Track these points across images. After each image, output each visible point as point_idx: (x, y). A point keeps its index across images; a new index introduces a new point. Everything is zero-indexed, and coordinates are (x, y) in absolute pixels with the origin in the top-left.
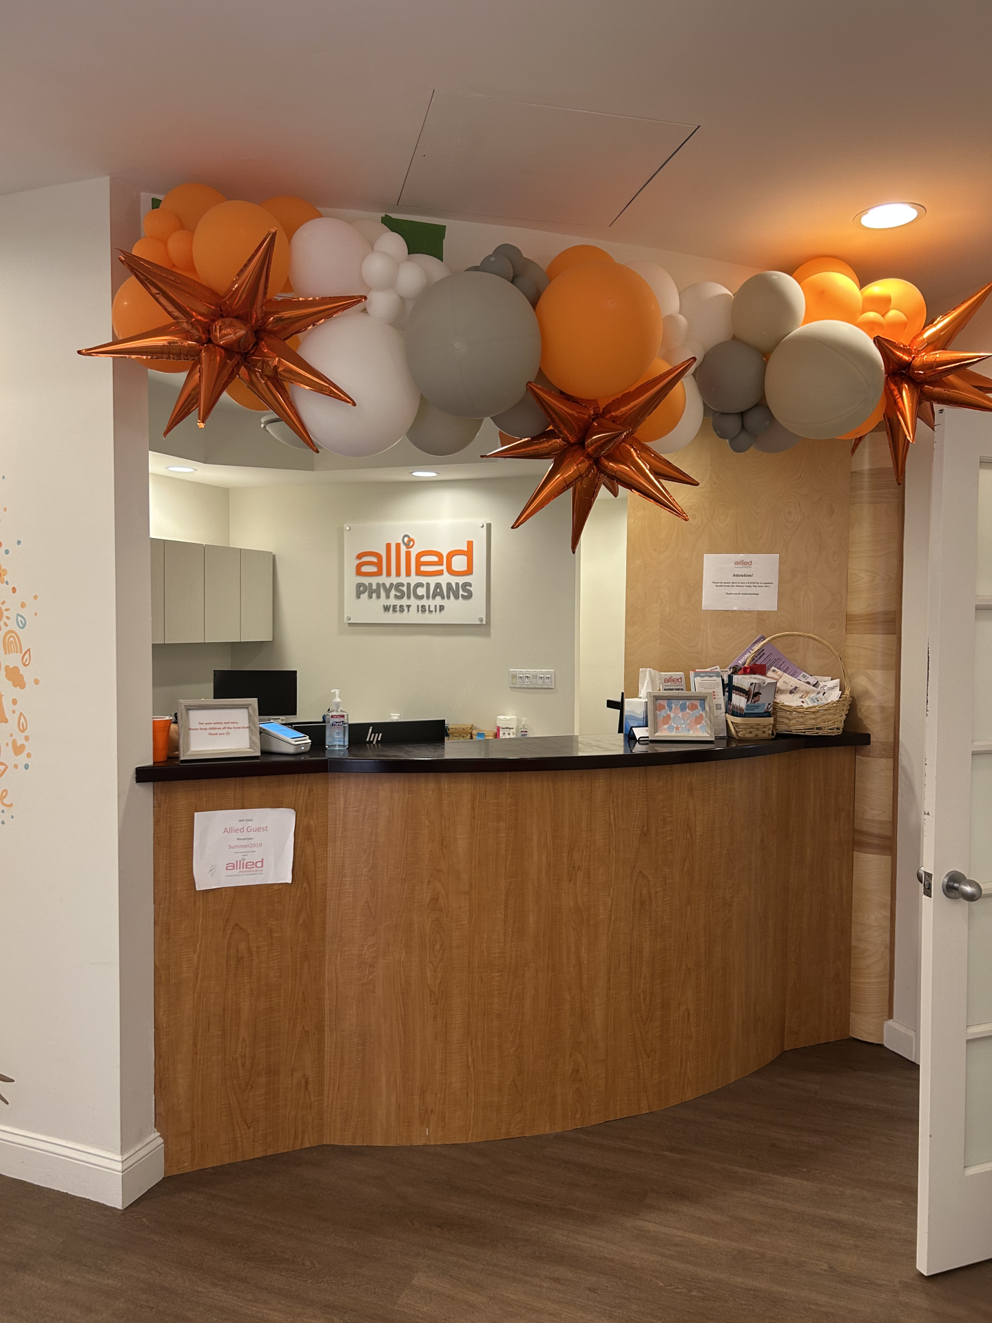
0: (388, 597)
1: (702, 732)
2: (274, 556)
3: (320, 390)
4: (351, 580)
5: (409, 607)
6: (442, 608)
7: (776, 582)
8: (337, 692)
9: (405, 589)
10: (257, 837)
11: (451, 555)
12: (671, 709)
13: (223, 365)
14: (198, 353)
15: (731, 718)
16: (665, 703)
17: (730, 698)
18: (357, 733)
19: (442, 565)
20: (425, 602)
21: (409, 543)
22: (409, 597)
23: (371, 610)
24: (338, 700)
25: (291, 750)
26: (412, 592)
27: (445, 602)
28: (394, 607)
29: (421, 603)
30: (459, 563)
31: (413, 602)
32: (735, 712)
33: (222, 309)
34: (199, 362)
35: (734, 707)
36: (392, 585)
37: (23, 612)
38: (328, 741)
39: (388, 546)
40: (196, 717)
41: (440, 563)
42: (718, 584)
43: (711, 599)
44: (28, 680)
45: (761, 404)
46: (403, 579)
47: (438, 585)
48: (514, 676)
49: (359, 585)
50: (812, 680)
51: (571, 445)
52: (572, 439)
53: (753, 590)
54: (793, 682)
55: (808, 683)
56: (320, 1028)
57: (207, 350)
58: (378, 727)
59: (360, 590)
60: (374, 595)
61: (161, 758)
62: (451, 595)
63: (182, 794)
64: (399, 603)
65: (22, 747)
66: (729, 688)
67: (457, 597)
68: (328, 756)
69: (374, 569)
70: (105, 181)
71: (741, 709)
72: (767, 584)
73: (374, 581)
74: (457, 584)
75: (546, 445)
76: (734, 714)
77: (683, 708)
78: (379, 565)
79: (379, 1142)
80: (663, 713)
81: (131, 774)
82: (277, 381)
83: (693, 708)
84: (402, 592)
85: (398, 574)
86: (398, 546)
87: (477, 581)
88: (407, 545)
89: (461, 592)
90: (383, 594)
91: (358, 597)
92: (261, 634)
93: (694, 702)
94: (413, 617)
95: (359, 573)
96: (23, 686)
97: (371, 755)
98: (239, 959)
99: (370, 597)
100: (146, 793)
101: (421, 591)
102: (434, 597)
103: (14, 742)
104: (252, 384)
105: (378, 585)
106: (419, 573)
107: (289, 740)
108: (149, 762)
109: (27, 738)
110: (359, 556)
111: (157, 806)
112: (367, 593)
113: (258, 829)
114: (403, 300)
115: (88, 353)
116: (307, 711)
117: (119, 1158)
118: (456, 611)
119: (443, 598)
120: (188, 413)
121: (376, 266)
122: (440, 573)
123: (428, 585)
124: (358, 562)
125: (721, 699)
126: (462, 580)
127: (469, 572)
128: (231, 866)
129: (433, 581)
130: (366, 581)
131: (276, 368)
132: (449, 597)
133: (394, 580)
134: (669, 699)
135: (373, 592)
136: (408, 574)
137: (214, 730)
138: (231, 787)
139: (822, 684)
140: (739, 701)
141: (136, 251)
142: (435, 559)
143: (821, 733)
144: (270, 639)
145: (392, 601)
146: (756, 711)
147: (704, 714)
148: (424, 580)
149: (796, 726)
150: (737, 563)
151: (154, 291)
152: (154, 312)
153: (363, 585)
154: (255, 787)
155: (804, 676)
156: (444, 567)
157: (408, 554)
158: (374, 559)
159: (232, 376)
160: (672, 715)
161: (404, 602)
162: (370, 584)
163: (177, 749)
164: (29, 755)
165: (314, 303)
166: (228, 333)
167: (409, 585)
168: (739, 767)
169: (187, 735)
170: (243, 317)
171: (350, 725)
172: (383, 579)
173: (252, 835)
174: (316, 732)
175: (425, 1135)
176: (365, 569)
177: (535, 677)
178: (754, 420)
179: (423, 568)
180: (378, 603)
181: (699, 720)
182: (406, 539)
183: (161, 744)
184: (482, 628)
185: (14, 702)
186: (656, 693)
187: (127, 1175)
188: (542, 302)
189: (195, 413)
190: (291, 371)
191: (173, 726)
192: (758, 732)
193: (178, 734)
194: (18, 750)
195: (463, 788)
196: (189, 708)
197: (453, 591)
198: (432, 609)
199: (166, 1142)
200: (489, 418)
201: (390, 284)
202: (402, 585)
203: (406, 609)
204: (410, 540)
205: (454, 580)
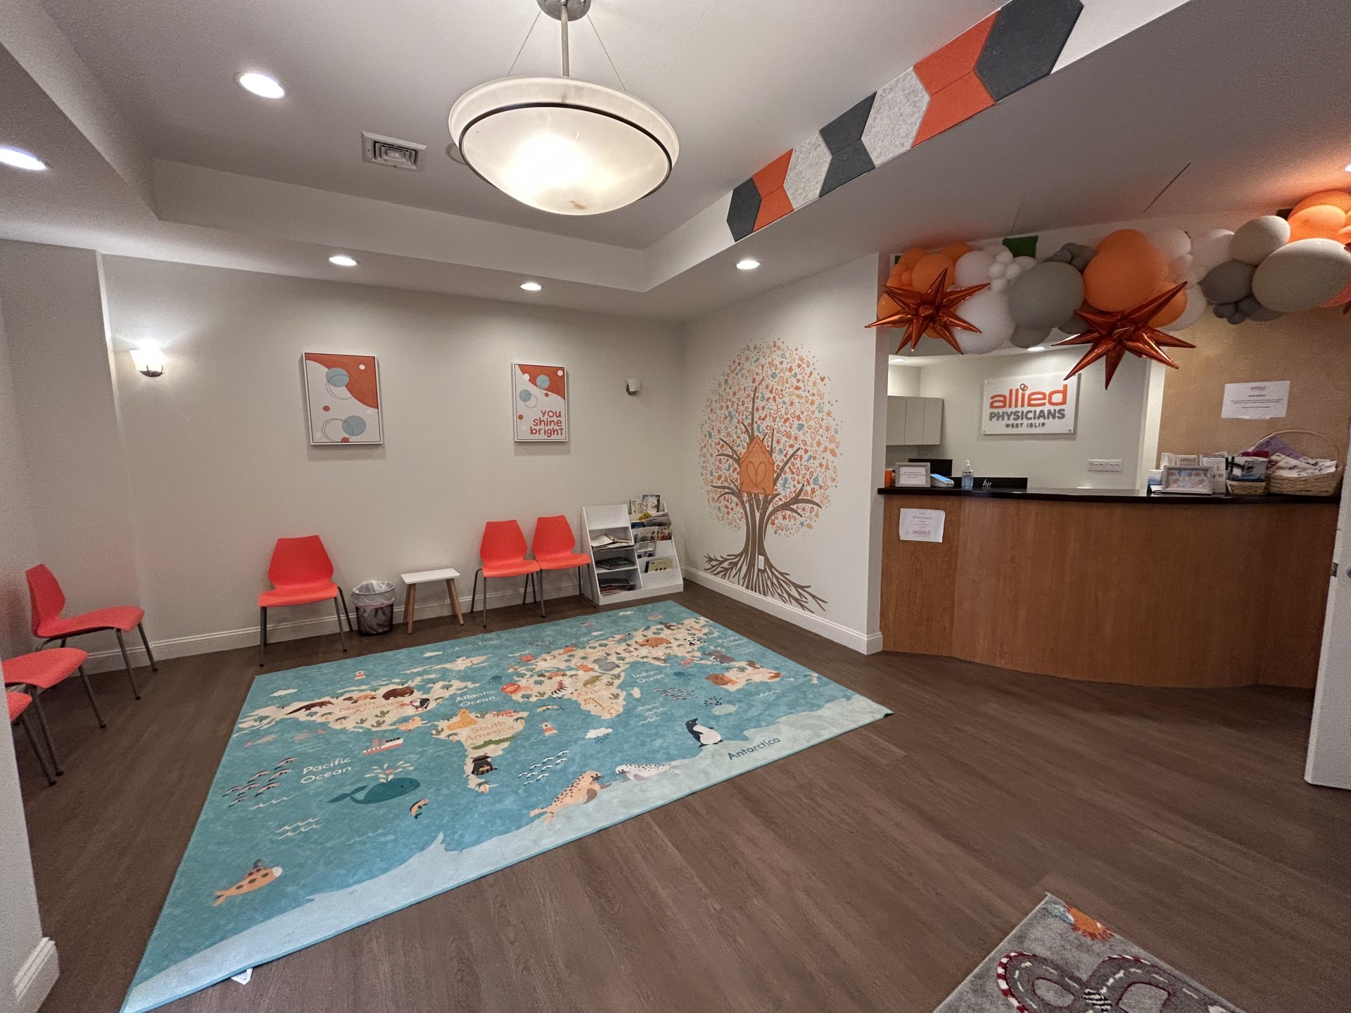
0: (1009, 419)
1: (1203, 489)
2: (943, 400)
3: (964, 328)
4: (987, 411)
5: (1022, 424)
6: (1043, 424)
7: (1286, 398)
8: (968, 461)
9: (1020, 414)
10: (927, 522)
11: (1052, 393)
12: (1180, 475)
13: (923, 323)
14: (913, 319)
15: (1229, 482)
16: (1176, 472)
17: (1232, 471)
18: (978, 482)
19: (1045, 399)
20: (1032, 421)
21: (1024, 388)
22: (1022, 419)
23: (999, 427)
24: (969, 465)
25: (945, 486)
26: (1024, 416)
27: (1046, 421)
28: (1013, 424)
29: (1030, 422)
30: (1057, 398)
31: (1025, 422)
32: (1234, 479)
33: (923, 300)
34: (913, 323)
35: (1233, 475)
36: (1012, 412)
37: (837, 428)
38: (963, 484)
39: (1011, 391)
40: (903, 470)
41: (1044, 398)
42: (1235, 402)
43: (1228, 411)
44: (837, 453)
45: (1250, 295)
46: (1019, 409)
47: (1042, 412)
48: (1091, 464)
49: (991, 414)
50: (1313, 461)
51: (1104, 335)
52: (1104, 333)
53: (1267, 405)
54: (1293, 462)
55: (1308, 463)
56: (953, 608)
57: (916, 319)
58: (989, 480)
59: (992, 416)
60: (1000, 419)
61: (888, 485)
62: (1050, 417)
63: (896, 500)
64: (1015, 422)
65: (834, 480)
66: (1230, 464)
67: (1054, 417)
68: (962, 489)
69: (1001, 404)
70: (877, 255)
71: (1238, 477)
72: (1278, 401)
73: (1001, 411)
74: (1055, 410)
75: (1089, 337)
76: (1233, 480)
77: (1190, 475)
78: (1004, 402)
79: (978, 660)
80: (1174, 477)
81: (876, 490)
82: (947, 327)
83: (1198, 475)
84: (1018, 416)
85: (1016, 406)
86: (1017, 390)
87: (1069, 408)
88: (1023, 390)
89: (1057, 415)
90: (1006, 417)
91: (991, 420)
92: (935, 441)
93: (1199, 472)
94: (1024, 430)
95: (992, 406)
96: (835, 456)
97: (984, 491)
98: (917, 571)
99: (998, 419)
100: (881, 499)
101: (1030, 415)
102: (1039, 418)
103: (832, 477)
104: (934, 328)
105: (1003, 413)
106: (1029, 405)
107: (943, 481)
108: (883, 486)
109: (836, 476)
110: (993, 398)
111: (886, 504)
112: (996, 418)
113: (927, 518)
114: (1009, 281)
115: (869, 326)
116: (956, 473)
117: (866, 636)
118: (1053, 426)
119: (1045, 418)
120: (907, 343)
121: (995, 269)
122: (1044, 404)
123: (1035, 411)
124: (991, 401)
125: (1224, 472)
126: (1057, 408)
127: (1064, 402)
128: (915, 532)
129: (1038, 409)
130: (996, 411)
131: (946, 321)
132: (1048, 418)
133: (1013, 409)
134: (1180, 470)
135: (999, 417)
136: (1023, 405)
137: (910, 475)
138: (917, 500)
139: (1321, 464)
140: (1237, 472)
141: (888, 285)
142: (1041, 396)
143: (1309, 494)
144: (938, 443)
145: (1011, 422)
146: (1251, 478)
147: (1206, 479)
148: (1033, 409)
149: (1287, 489)
150: (1252, 388)
151: (896, 299)
152: (895, 306)
153: (994, 413)
154: (927, 500)
155: (1304, 459)
156: (1046, 401)
157: (1023, 395)
158: (1002, 399)
159: (926, 328)
160: (1181, 479)
161: (1019, 422)
162: (998, 413)
163: (894, 483)
164: (837, 482)
165: (965, 290)
166: (924, 312)
167: (1023, 412)
168: (1229, 510)
169: (899, 477)
170: (931, 303)
171: (975, 478)
172: (1007, 409)
173: (925, 520)
174: (958, 481)
175: (1001, 663)
176: (995, 404)
177: (1108, 464)
178: (1244, 306)
179: (1032, 402)
180: (1002, 423)
181: (1202, 482)
182: (1022, 386)
183: (888, 480)
184: (1071, 435)
185: (832, 462)
186: (1173, 465)
187: (869, 643)
188: (1087, 269)
189: (910, 343)
190: (951, 322)
191: (893, 473)
192: (1250, 491)
193: (895, 476)
194: (833, 480)
195: (1033, 507)
196: (900, 466)
197: (1052, 415)
198: (1037, 425)
199: (884, 636)
200: (1056, 328)
201: (1003, 275)
202: (1019, 412)
203: (1020, 426)
204: (1025, 386)
205: (1052, 408)
